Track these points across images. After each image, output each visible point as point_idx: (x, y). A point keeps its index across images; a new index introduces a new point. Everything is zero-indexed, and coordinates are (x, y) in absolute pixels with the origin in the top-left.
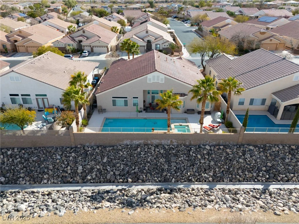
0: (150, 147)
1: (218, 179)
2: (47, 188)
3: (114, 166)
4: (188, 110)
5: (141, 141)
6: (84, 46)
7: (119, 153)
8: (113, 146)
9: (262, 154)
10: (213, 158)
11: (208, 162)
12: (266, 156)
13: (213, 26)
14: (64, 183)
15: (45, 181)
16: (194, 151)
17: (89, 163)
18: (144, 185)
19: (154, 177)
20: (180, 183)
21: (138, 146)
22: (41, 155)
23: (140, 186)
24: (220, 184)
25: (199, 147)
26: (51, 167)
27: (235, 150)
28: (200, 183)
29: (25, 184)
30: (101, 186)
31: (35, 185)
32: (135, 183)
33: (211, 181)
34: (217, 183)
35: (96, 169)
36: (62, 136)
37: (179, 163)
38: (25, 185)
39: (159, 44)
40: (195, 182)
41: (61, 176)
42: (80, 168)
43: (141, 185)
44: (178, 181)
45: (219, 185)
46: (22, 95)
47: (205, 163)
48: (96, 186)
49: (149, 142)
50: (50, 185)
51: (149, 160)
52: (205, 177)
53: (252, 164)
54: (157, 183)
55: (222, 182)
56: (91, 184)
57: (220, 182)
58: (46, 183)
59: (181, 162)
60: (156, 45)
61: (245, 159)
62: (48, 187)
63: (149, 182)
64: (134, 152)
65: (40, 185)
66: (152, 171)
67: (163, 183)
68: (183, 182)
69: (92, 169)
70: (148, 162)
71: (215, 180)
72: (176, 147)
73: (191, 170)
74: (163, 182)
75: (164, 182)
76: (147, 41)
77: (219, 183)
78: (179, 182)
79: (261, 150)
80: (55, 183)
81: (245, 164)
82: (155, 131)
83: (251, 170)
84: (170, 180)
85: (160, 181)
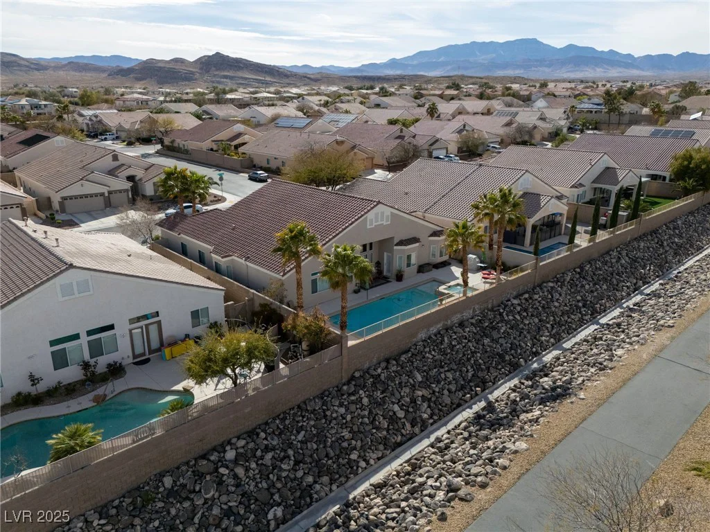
4: (421, 266)
5: (439, 326)
8: (408, 351)
13: (213, 139)
15: (363, 464)
17: (402, 394)
19: (500, 370)
21: (439, 334)
22: (305, 424)
25: (505, 305)
28: (546, 351)
30: (451, 420)
31: (350, 483)
32: (487, 390)
33: (555, 343)
36: (327, 364)
40: (542, 352)
41: (379, 440)
42: (396, 408)
44: (526, 362)
46: (90, 333)
50: (376, 466)
51: (472, 348)
52: (545, 341)
54: (510, 376)
55: (563, 339)
56: (435, 426)
57: (560, 340)
58: (366, 468)
63: (500, 380)
65: (358, 478)
67: (516, 372)
68: (532, 359)
70: (475, 352)
71: (557, 340)
74: (514, 371)
75: (516, 370)
78: (529, 360)
79: (559, 283)
80: (382, 457)
82: (444, 302)
84: (518, 363)
85: (510, 372)
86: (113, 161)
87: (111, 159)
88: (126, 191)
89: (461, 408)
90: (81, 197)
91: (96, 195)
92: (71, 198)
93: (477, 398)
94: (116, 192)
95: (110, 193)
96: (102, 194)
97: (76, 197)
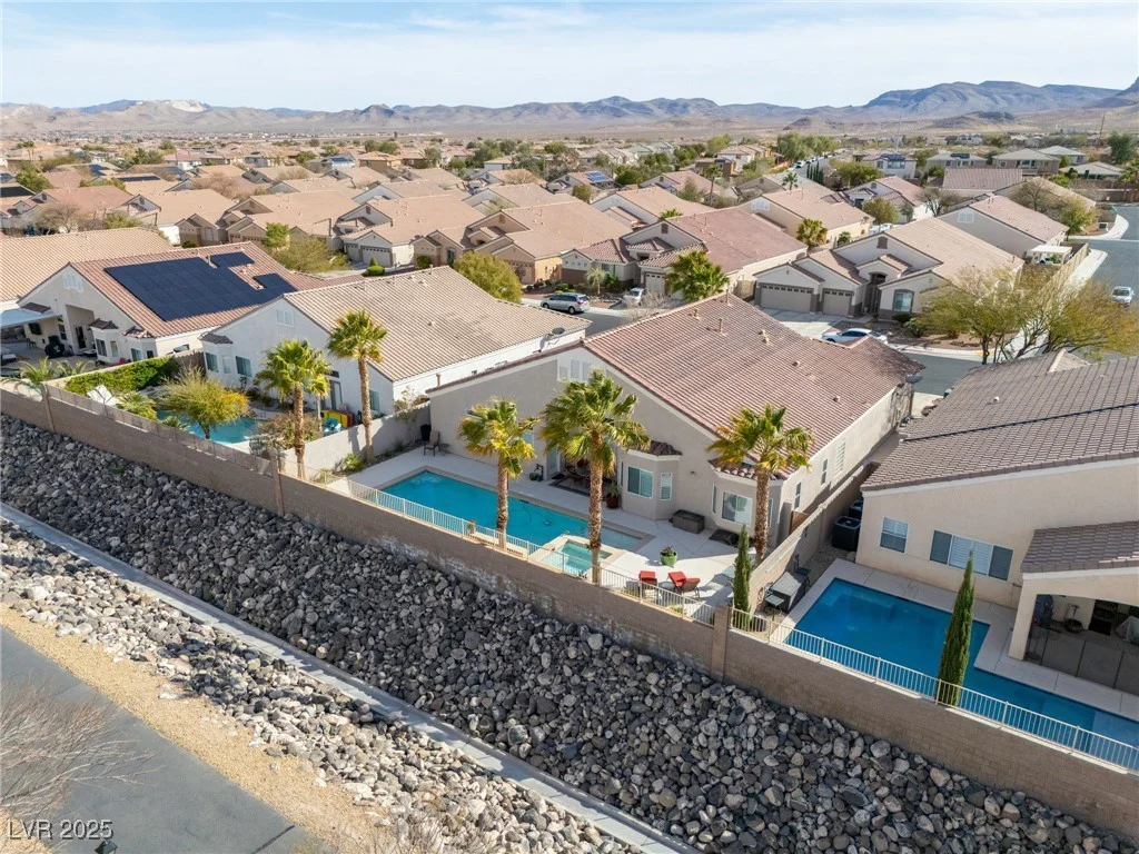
0: (436, 579)
1: (546, 760)
2: (164, 593)
3: (319, 597)
4: (680, 513)
5: (424, 553)
6: (645, 273)
7: (352, 565)
8: (353, 543)
9: (770, 743)
10: (584, 683)
11: (556, 690)
12: (786, 762)
14: (202, 598)
15: (173, 577)
16: (544, 638)
17: (274, 568)
18: (344, 680)
19: (382, 670)
20: (433, 718)
21: (409, 564)
22: (209, 512)
23: (334, 678)
24: (544, 781)
25: (575, 631)
26: (204, 548)
27: (678, 687)
28: (488, 745)
29: (140, 567)
32: (328, 666)
33: (523, 756)
34: (535, 771)
35: (277, 589)
37: (477, 657)
38: (138, 571)
39: (913, 293)
40: (476, 735)
41: (205, 577)
42: (250, 571)
43: (339, 678)
44: (431, 710)
45: (539, 783)
47: (548, 688)
48: (247, 632)
49: (442, 562)
51: (403, 614)
52: (514, 733)
53: (702, 765)
54: (376, 690)
55: (554, 776)
56: (245, 625)
57: (548, 770)
58: (170, 583)
59: (482, 657)
60: (899, 293)
61: (689, 735)
62: (167, 592)
63: (363, 678)
64: (388, 577)
66: (391, 649)
67: (391, 698)
68: (446, 720)
69: (271, 584)
70: (398, 619)
71: (537, 760)
72: (505, 607)
73: (491, 693)
74: (392, 694)
75: (397, 696)
76: (868, 277)
77: (543, 774)
78: (434, 713)
79: (784, 728)
80: (184, 590)
81: (677, 750)
83: (683, 781)
84: (413, 695)
85: (388, 687)
86: (878, 247)
87: (876, 242)
88: (850, 294)
89: (280, 642)
90: (783, 288)
91: (803, 290)
92: (771, 286)
93: (307, 656)
94: (834, 292)
95: (826, 291)
96: (810, 291)
97: (777, 287)
